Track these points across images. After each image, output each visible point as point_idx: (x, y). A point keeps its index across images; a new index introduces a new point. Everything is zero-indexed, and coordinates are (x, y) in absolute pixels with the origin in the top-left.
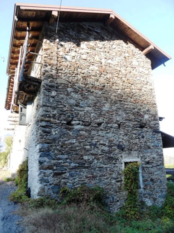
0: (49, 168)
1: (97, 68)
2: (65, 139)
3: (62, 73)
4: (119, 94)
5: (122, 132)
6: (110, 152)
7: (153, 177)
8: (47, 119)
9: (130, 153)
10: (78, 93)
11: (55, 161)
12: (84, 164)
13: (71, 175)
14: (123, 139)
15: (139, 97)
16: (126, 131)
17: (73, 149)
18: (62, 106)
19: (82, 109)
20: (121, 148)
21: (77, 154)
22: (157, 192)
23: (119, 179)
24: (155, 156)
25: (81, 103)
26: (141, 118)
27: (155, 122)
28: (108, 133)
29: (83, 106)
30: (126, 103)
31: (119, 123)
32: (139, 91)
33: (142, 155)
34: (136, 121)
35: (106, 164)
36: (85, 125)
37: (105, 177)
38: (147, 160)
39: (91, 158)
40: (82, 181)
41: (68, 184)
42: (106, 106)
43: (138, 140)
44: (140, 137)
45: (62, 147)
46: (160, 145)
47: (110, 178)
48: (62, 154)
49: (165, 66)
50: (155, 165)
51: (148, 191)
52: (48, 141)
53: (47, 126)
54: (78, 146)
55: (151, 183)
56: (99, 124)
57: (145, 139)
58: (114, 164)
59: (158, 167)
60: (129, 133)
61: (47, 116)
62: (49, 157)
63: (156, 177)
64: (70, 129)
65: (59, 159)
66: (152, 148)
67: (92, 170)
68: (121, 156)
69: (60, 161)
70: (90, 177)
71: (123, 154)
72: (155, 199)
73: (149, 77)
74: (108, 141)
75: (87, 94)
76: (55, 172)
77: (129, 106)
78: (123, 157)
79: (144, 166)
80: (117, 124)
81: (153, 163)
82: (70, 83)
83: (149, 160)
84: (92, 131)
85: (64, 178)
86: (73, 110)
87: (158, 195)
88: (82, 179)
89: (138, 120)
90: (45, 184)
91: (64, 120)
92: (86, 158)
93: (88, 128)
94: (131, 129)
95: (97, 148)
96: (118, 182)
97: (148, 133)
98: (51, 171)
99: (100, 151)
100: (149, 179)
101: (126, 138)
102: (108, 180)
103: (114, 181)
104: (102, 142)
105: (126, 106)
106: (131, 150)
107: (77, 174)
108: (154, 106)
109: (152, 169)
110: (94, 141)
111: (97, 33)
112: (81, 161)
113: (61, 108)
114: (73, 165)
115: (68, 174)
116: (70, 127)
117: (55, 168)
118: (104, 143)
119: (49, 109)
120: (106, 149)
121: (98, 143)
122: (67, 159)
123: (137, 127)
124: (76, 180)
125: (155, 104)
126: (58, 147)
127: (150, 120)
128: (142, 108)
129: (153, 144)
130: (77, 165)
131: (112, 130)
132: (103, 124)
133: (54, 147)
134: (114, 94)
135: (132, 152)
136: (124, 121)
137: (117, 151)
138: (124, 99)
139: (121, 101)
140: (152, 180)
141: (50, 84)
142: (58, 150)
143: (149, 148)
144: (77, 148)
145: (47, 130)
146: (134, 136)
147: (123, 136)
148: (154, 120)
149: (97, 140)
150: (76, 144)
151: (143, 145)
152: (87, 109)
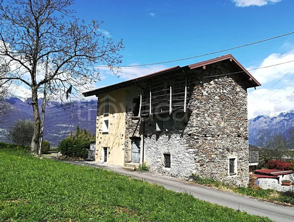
0: (198, 162)
1: (218, 98)
2: (204, 146)
3: (202, 104)
4: (228, 115)
5: (229, 140)
6: (223, 153)
7: (242, 168)
8: (197, 134)
9: (232, 153)
10: (210, 117)
11: (200, 158)
12: (212, 160)
13: (207, 166)
14: (229, 144)
15: (239, 115)
16: (231, 139)
17: (207, 151)
18: (203, 126)
19: (211, 127)
20: (228, 150)
21: (209, 154)
22: (243, 177)
23: (227, 169)
24: (244, 155)
25: (211, 123)
26: (238, 130)
27: (246, 132)
28: (222, 141)
29: (211, 125)
30: (232, 121)
31: (228, 134)
32: (239, 111)
33: (238, 154)
34: (236, 132)
35: (221, 160)
36: (212, 137)
37: (221, 167)
38: (240, 157)
39: (215, 156)
40: (211, 169)
41: (206, 170)
42: (222, 124)
43: (236, 145)
44: (238, 143)
45: (203, 150)
46: (247, 148)
47: (222, 168)
48: (203, 154)
49: (255, 89)
50: (244, 160)
51: (239, 176)
52: (198, 147)
53: (197, 138)
54: (209, 150)
55: (241, 171)
56: (218, 136)
57: (240, 144)
58: (225, 160)
59: (245, 162)
60: (232, 141)
61: (197, 132)
62: (198, 156)
63: (244, 168)
64: (206, 140)
65: (202, 157)
66: (243, 149)
67: (215, 163)
68: (228, 155)
69: (202, 158)
70: (214, 167)
71: (229, 154)
72: (242, 181)
73: (245, 99)
74: (222, 146)
75: (213, 117)
76: (201, 164)
77: (233, 123)
78: (229, 156)
79: (238, 161)
80: (227, 135)
81: (243, 159)
82: (206, 110)
83: (241, 157)
84: (215, 140)
85: (204, 168)
86: (207, 128)
87: (244, 179)
88: (211, 168)
89: (237, 132)
90: (197, 170)
91: (204, 135)
92: (213, 156)
93: (214, 138)
94: (233, 138)
95: (218, 150)
96: (226, 170)
97: (241, 140)
98: (199, 164)
99: (218, 152)
100: (240, 169)
101: (231, 144)
102: (222, 169)
103: (224, 170)
104: (219, 147)
105: (231, 123)
106: (233, 151)
107: (209, 165)
108: (247, 121)
109: (242, 163)
110: (216, 146)
111: (219, 70)
112: (211, 158)
113: (202, 127)
114: (208, 160)
115: (205, 165)
116: (206, 138)
117: (200, 162)
118: (221, 147)
119: (198, 128)
120: (221, 150)
121: (218, 148)
122: (205, 157)
123: (236, 136)
124: (209, 169)
125: (247, 119)
126: (201, 150)
127: (243, 131)
128: (239, 123)
129: (243, 147)
130: (209, 160)
131: (224, 139)
132: (220, 136)
133: (200, 151)
134: (226, 115)
135: (233, 152)
136: (230, 133)
137: (226, 152)
138: (231, 118)
139: (229, 119)
140: (242, 170)
141: (198, 112)
142: (201, 152)
143: (242, 150)
144: (209, 151)
145: (197, 140)
146: (235, 142)
147: (229, 142)
148: (245, 131)
149: (217, 146)
150: (209, 148)
151: (239, 148)
152: (213, 126)
